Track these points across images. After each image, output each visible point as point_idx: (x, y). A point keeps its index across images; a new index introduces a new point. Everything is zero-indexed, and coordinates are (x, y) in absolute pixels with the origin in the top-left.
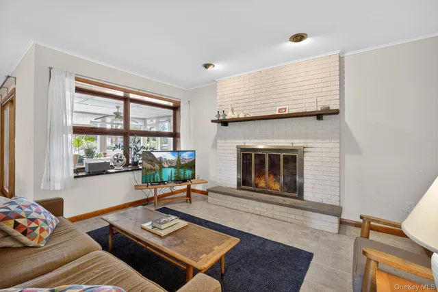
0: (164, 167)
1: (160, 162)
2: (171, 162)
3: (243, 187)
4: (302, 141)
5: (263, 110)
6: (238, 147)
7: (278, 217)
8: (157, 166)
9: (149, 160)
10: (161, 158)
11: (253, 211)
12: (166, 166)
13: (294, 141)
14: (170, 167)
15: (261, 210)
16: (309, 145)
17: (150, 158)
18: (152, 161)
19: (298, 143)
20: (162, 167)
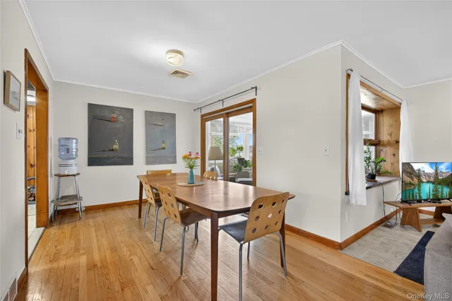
0: (423, 182)
1: (418, 175)
8: (416, 180)
9: (408, 173)
10: (419, 170)
12: (424, 180)
14: (428, 182)
17: (409, 170)
20: (420, 182)
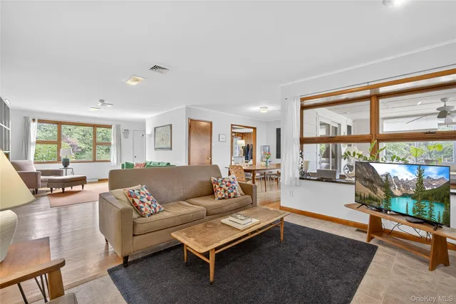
0: (395, 196)
1: (386, 183)
2: (405, 184)
8: (381, 193)
9: (365, 180)
10: (387, 175)
12: (397, 192)
14: (404, 196)
17: (368, 175)
18: (372, 182)
20: (390, 195)
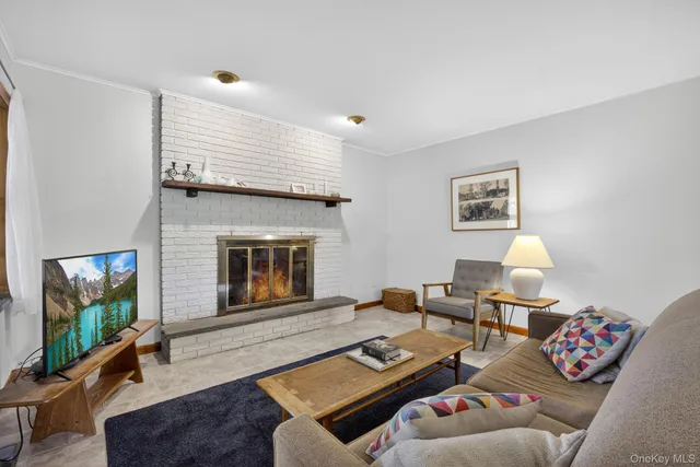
1: (75, 292)
2: (94, 287)
3: (229, 308)
4: (312, 229)
5: (263, 181)
6: (219, 240)
7: (306, 329)
8: (71, 308)
9: (55, 290)
10: (76, 278)
11: (271, 336)
12: (86, 301)
13: (302, 229)
15: (283, 329)
16: (318, 234)
17: (58, 282)
18: (62, 292)
19: (307, 232)
20: (79, 307)
